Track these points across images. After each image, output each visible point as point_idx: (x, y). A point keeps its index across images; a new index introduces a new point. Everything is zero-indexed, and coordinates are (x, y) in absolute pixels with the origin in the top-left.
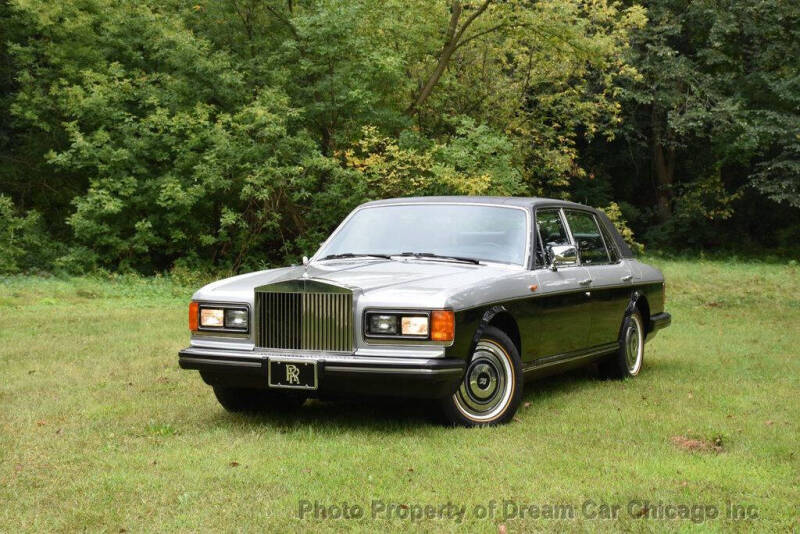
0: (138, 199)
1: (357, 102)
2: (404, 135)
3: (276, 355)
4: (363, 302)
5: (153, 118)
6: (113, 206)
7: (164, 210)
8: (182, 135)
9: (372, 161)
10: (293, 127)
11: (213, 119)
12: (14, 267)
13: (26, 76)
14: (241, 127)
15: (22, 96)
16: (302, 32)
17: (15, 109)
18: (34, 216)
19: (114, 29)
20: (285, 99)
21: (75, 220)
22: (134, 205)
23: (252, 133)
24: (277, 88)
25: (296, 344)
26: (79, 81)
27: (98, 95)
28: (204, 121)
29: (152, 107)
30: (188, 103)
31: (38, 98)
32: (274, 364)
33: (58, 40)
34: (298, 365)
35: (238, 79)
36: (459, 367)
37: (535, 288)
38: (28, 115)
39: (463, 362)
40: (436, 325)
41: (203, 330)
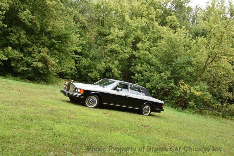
4: (76, 87)
13: (133, 64)
15: (132, 67)
31: (134, 68)
36: (83, 97)
37: (108, 92)
38: (132, 70)
39: (84, 97)
40: (81, 91)
41: (64, 88)
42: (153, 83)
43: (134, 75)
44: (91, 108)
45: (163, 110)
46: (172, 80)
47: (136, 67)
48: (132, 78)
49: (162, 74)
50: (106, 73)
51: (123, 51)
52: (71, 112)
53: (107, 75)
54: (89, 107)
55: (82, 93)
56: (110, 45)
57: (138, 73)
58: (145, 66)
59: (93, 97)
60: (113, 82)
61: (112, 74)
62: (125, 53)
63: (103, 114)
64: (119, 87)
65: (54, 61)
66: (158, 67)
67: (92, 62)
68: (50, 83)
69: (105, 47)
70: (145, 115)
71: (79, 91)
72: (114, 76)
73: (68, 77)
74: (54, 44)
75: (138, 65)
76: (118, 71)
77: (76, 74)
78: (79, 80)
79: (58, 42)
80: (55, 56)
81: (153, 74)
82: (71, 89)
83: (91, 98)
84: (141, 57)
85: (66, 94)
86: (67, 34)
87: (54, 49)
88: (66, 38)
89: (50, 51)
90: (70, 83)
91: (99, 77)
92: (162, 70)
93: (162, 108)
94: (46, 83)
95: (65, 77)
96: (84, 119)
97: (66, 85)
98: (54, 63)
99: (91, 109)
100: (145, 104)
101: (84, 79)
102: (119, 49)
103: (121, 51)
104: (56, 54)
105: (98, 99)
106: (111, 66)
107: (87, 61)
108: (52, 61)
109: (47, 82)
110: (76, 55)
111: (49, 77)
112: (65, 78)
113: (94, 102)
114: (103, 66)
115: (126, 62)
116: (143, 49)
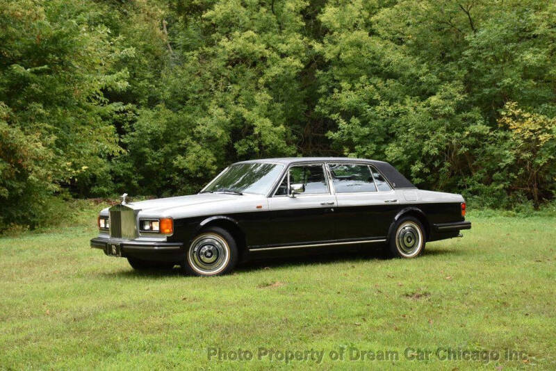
1: (509, 86)
3: (112, 240)
13: (323, 89)
15: (321, 100)
17: (317, 108)
23: (431, 113)
31: (328, 101)
32: (109, 245)
34: (115, 245)
35: (435, 78)
36: (176, 246)
37: (260, 207)
38: (323, 111)
39: (181, 244)
40: (164, 226)
41: (101, 229)
42: (409, 138)
43: (335, 127)
44: (213, 275)
45: (468, 226)
46: (475, 113)
47: (334, 96)
48: (332, 140)
49: (433, 100)
50: (234, 142)
51: (275, 50)
52: (147, 307)
53: (240, 149)
54: (204, 276)
55: (168, 231)
56: (224, 42)
57: (347, 115)
58: (369, 86)
59: (210, 238)
60: (268, 169)
61: (256, 142)
62: (283, 55)
63: (260, 286)
64: (292, 181)
65: (40, 144)
66: (414, 78)
67: (175, 117)
68: (43, 224)
69: (210, 50)
70: (406, 258)
71: (156, 227)
72: (267, 147)
73: (105, 190)
74: (25, 81)
75: (340, 89)
76: (276, 125)
77: (129, 173)
78: (144, 189)
79: (36, 73)
80: (38, 124)
81: (401, 108)
82: (127, 227)
83: (206, 241)
84: (343, 56)
85: (114, 251)
86: (61, 35)
87: (28, 100)
88: (62, 52)
89: (15, 112)
90: (119, 206)
91: (214, 163)
92: (430, 84)
93: (463, 219)
94: (32, 228)
95: (95, 189)
96: (198, 321)
97: (105, 218)
98: (40, 149)
99: (214, 280)
100: (396, 218)
101: (164, 183)
102: (259, 48)
103: (267, 53)
104: (40, 117)
105: (231, 239)
106: (246, 114)
107: (157, 117)
108: (33, 144)
109: (33, 224)
110: (115, 104)
111: (36, 205)
112: (94, 196)
113: (218, 253)
114: (220, 121)
115: (296, 86)
116: (344, 26)
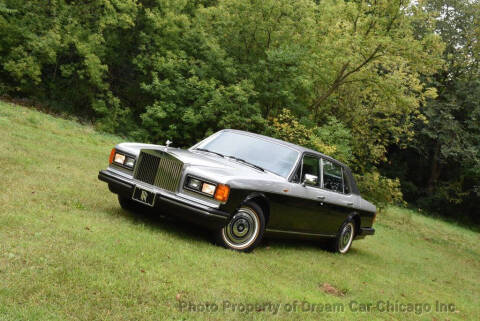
0: (174, 115)
1: (285, 97)
2: (304, 118)
3: (140, 185)
4: (189, 170)
5: (190, 79)
6: (162, 114)
7: (183, 122)
8: (201, 90)
9: (285, 126)
10: (252, 100)
11: (217, 87)
12: (112, 130)
13: (143, 47)
14: (227, 93)
15: (140, 56)
16: (269, 58)
17: (135, 61)
18: (128, 110)
19: (187, 36)
20: (252, 86)
21: (144, 116)
22: (172, 117)
23: (232, 97)
24: (250, 81)
25: (151, 182)
26: (165, 55)
27: (171, 63)
28: (212, 87)
29: (191, 75)
30: (208, 77)
31: (145, 59)
32: (138, 189)
33: (162, 36)
34: (148, 192)
35: (235, 72)
36: (225, 216)
37: (286, 191)
38: (139, 65)
39: (229, 214)
40: (220, 191)
41: (117, 164)
43: (149, 81)
44: (240, 251)
45: (372, 232)
47: (153, 57)
48: (143, 90)
50: (61, 64)
51: (115, 6)
53: (65, 71)
54: (231, 248)
55: (223, 198)
61: (83, 71)
62: (119, 11)
70: (340, 253)
76: (103, 64)
84: (168, 30)
93: (371, 226)
97: (128, 155)
106: (79, 46)
113: (248, 228)
114: (54, 43)
115: (115, 36)
116: (171, 6)
